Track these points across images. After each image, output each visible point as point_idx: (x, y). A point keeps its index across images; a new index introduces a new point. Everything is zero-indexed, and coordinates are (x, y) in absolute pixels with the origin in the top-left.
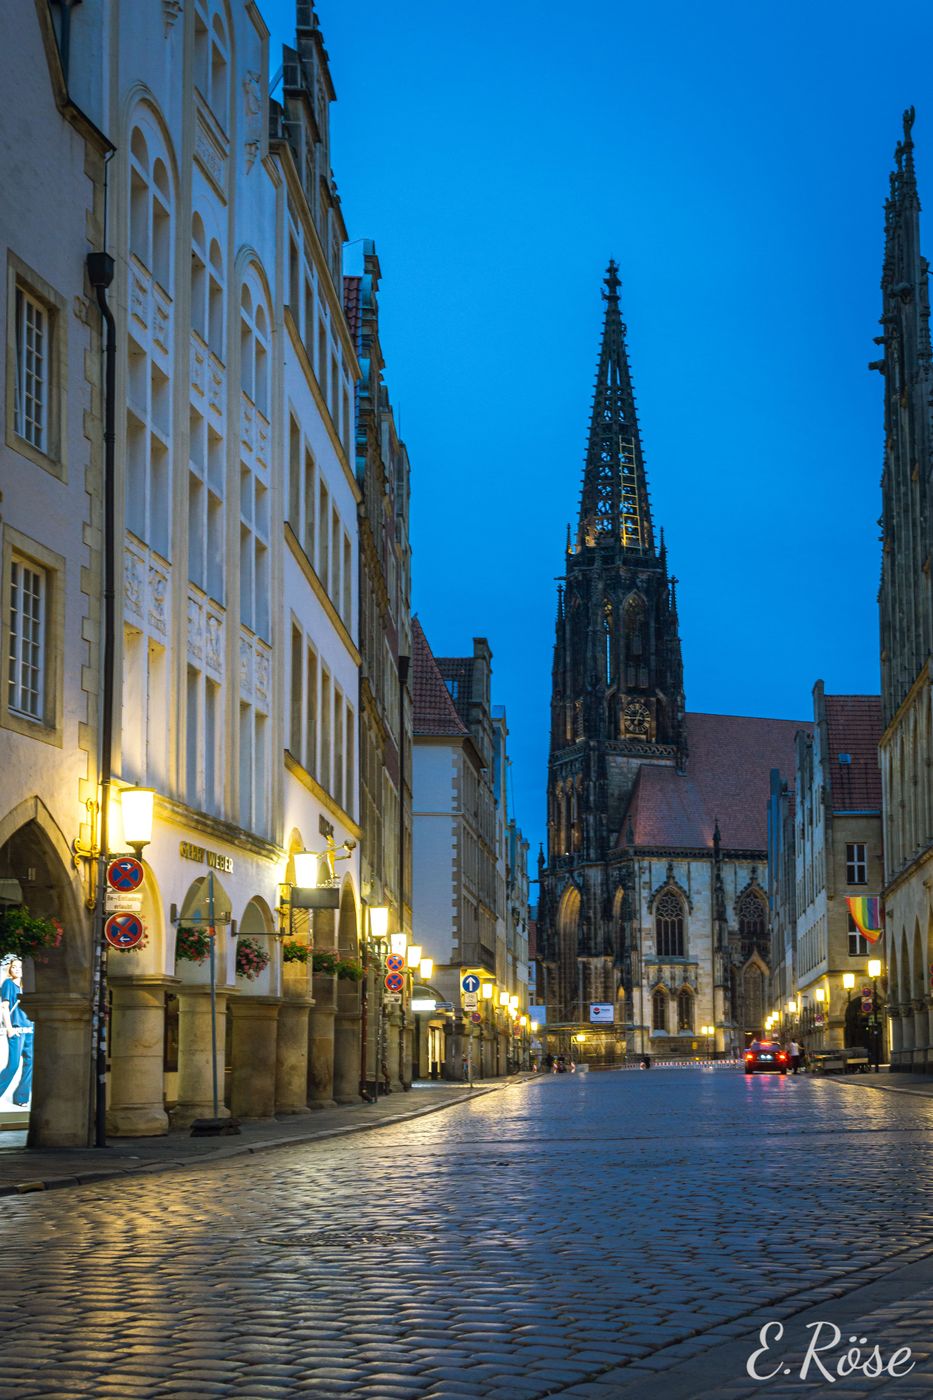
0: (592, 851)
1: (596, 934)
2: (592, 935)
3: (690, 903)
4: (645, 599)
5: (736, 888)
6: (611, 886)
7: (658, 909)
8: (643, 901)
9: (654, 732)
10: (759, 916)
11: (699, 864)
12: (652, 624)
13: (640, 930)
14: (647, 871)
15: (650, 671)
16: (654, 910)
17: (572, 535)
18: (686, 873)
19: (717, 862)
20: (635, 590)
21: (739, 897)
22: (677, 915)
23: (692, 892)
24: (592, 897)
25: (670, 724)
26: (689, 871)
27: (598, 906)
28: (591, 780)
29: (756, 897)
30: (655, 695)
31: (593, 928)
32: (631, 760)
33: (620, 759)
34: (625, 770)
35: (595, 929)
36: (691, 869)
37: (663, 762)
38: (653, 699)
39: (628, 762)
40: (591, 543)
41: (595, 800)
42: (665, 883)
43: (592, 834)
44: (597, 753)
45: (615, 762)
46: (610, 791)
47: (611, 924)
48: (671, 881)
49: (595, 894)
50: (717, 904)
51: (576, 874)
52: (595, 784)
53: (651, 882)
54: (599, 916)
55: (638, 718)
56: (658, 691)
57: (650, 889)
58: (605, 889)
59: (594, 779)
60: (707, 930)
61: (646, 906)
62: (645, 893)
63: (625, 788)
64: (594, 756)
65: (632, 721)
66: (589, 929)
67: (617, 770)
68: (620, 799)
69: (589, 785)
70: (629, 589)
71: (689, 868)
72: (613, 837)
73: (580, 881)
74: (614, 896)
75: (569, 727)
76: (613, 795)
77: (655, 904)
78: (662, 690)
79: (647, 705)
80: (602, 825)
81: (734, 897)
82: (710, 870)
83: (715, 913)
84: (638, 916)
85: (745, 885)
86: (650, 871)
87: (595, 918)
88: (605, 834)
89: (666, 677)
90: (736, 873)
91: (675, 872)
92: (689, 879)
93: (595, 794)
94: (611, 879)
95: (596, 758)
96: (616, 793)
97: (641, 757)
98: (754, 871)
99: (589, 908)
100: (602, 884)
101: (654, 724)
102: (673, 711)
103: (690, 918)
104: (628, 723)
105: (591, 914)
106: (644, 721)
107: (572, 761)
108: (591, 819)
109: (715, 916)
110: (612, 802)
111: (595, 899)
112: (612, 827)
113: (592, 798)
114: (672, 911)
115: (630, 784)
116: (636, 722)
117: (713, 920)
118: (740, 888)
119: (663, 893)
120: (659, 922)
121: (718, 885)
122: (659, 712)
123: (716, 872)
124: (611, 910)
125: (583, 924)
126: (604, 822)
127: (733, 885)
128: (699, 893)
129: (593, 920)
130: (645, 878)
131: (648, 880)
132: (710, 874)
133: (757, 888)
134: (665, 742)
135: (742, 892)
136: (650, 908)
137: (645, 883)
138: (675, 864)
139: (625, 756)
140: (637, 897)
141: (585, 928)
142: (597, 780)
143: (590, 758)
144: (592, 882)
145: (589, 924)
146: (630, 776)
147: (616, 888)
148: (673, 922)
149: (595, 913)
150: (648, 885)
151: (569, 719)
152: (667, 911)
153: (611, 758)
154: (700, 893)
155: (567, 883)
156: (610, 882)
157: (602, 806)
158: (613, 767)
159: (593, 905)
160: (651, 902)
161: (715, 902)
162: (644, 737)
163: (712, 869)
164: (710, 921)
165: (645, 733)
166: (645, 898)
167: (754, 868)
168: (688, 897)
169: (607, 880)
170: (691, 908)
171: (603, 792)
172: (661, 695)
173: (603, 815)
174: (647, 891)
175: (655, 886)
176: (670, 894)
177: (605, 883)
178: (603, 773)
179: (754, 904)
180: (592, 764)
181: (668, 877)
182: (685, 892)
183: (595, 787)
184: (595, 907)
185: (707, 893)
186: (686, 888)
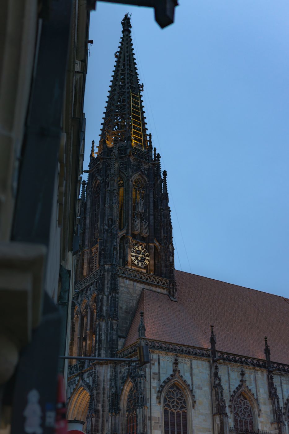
0: (103, 352)
1: (103, 426)
2: (100, 428)
3: (193, 396)
4: (147, 180)
5: (229, 388)
6: (119, 382)
7: (165, 400)
8: (153, 391)
9: (152, 268)
10: (249, 416)
11: (200, 362)
12: (152, 196)
13: (150, 419)
14: (156, 364)
15: (149, 225)
16: (162, 400)
17: (95, 147)
18: (189, 369)
19: (214, 361)
20: (140, 173)
21: (232, 396)
22: (182, 407)
23: (194, 386)
24: (101, 392)
25: (163, 265)
26: (191, 368)
27: (106, 401)
28: (104, 294)
29: (246, 399)
30: (153, 243)
31: (100, 420)
32: (135, 284)
33: (127, 282)
34: (131, 290)
35: (103, 421)
36: (193, 366)
37: (159, 290)
38: (152, 245)
39: (134, 285)
40: (110, 144)
41: (107, 310)
42: (172, 375)
43: (103, 337)
44: (110, 274)
45: (124, 283)
46: (120, 305)
47: (118, 417)
48: (177, 375)
49: (104, 389)
50: (217, 399)
51: (85, 375)
52: (108, 297)
53: (159, 373)
54: (107, 409)
55: (141, 255)
56: (155, 241)
57: (159, 380)
58: (113, 383)
59: (107, 293)
60: (208, 424)
61: (156, 395)
62: (155, 383)
63: (131, 304)
64: (108, 276)
65: (137, 258)
66: (97, 421)
67: (125, 290)
68: (126, 312)
69: (102, 298)
70: (136, 171)
71: (191, 364)
72: (121, 342)
73: (90, 380)
74: (122, 390)
75: (85, 266)
76: (121, 308)
77: (163, 394)
78: (158, 241)
79: (147, 249)
80: (112, 328)
81: (229, 396)
82: (208, 369)
83: (215, 409)
84: (148, 405)
85: (237, 386)
86: (159, 363)
87: (103, 411)
88: (115, 337)
89: (161, 232)
90: (229, 374)
91: (180, 367)
92: (191, 375)
93: (107, 305)
94: (119, 376)
95: (109, 278)
96: (124, 307)
97: (144, 283)
98: (243, 374)
99: (98, 402)
100: (111, 380)
101: (152, 262)
102: (166, 255)
103: (193, 411)
104: (133, 258)
105: (100, 408)
106: (145, 259)
107: (88, 287)
108: (103, 325)
109: (215, 411)
110: (121, 314)
111: (104, 393)
112: (120, 334)
113: (104, 308)
114: (177, 403)
115: (135, 302)
116: (139, 258)
117: (214, 415)
118: (233, 388)
119: (170, 384)
120: (166, 412)
121: (217, 382)
122: (156, 255)
123: (213, 371)
124: (118, 404)
125: (93, 417)
126: (115, 327)
127: (227, 384)
128: (200, 388)
129: (101, 413)
130: (155, 369)
131: (157, 371)
132: (208, 372)
133: (246, 390)
134: (160, 275)
135: (234, 392)
136: (158, 397)
137: (155, 374)
138: (180, 360)
139: (131, 280)
140: (148, 386)
141: (94, 420)
142: (110, 294)
143: (104, 277)
144: (102, 378)
145: (97, 417)
146: (135, 295)
147: (124, 383)
148: (178, 414)
149: (103, 406)
150: (156, 376)
151: (86, 261)
152: (173, 402)
153: (120, 280)
154: (202, 389)
155: (77, 385)
156: (118, 379)
157: (113, 315)
158: (122, 287)
159: (101, 399)
160: (160, 392)
161: (214, 398)
162: (144, 271)
163: (211, 367)
164: (211, 416)
165: (145, 268)
166: (154, 388)
167: (242, 371)
168: (192, 391)
169: (116, 376)
170: (194, 402)
171: (114, 303)
172: (157, 244)
173: (114, 321)
174: (156, 381)
175: (163, 378)
176: (175, 386)
177: (114, 378)
178: (115, 289)
179: (244, 404)
180: (106, 282)
181: (174, 371)
182: (189, 385)
183: (108, 300)
184: (103, 401)
185: (207, 389)
186: (189, 382)
